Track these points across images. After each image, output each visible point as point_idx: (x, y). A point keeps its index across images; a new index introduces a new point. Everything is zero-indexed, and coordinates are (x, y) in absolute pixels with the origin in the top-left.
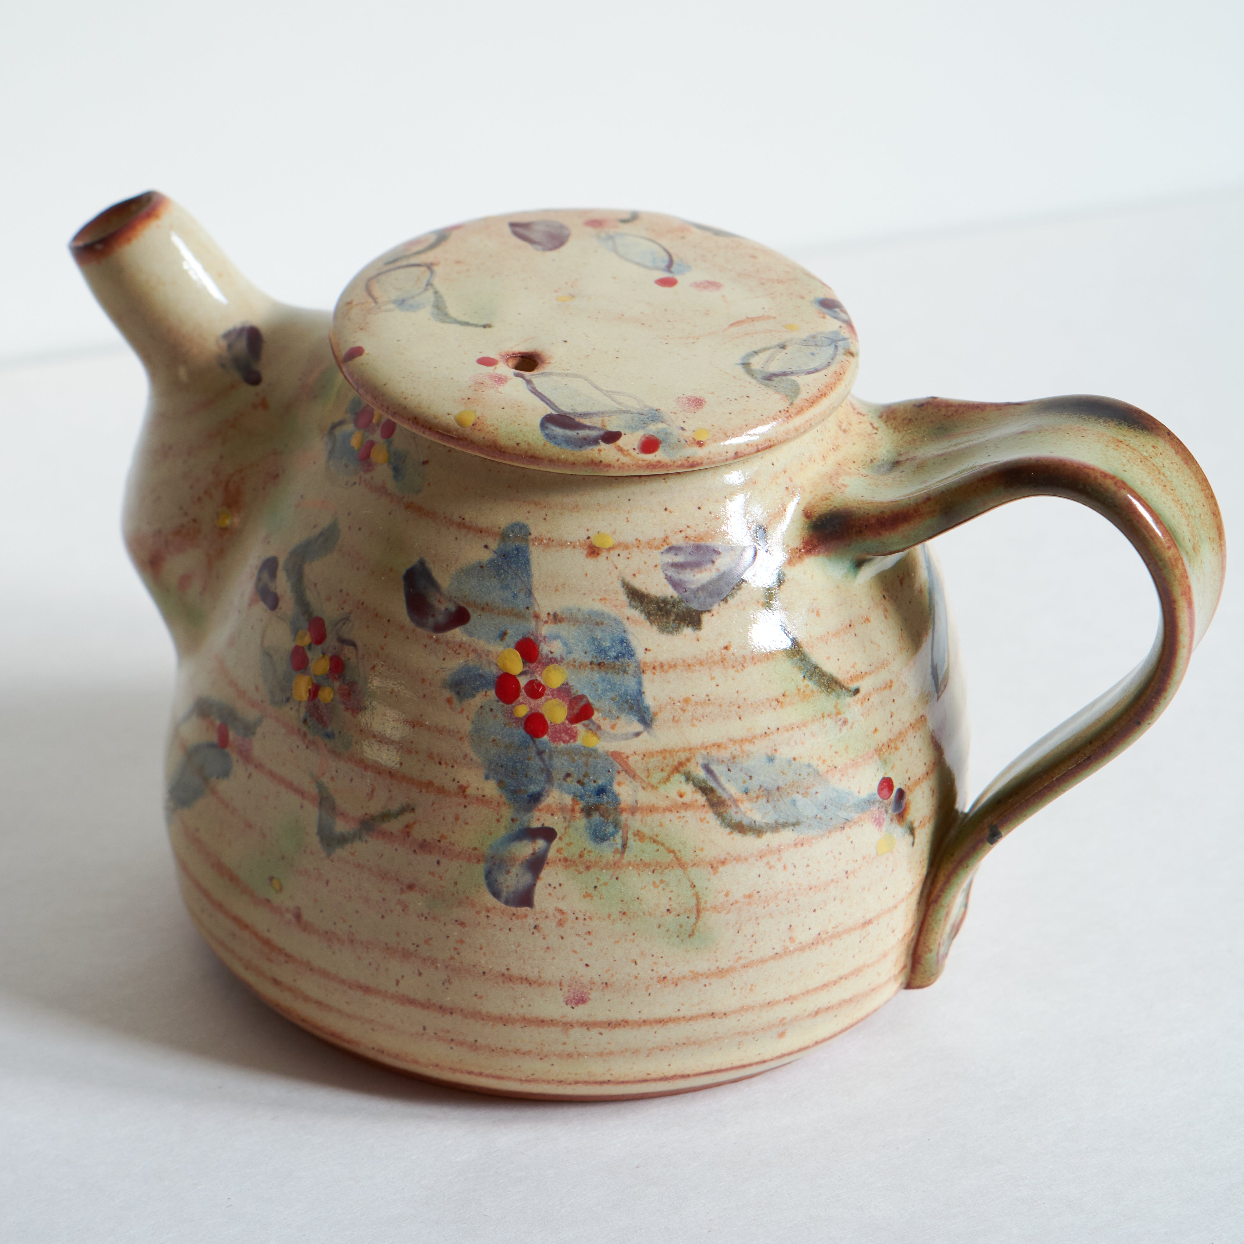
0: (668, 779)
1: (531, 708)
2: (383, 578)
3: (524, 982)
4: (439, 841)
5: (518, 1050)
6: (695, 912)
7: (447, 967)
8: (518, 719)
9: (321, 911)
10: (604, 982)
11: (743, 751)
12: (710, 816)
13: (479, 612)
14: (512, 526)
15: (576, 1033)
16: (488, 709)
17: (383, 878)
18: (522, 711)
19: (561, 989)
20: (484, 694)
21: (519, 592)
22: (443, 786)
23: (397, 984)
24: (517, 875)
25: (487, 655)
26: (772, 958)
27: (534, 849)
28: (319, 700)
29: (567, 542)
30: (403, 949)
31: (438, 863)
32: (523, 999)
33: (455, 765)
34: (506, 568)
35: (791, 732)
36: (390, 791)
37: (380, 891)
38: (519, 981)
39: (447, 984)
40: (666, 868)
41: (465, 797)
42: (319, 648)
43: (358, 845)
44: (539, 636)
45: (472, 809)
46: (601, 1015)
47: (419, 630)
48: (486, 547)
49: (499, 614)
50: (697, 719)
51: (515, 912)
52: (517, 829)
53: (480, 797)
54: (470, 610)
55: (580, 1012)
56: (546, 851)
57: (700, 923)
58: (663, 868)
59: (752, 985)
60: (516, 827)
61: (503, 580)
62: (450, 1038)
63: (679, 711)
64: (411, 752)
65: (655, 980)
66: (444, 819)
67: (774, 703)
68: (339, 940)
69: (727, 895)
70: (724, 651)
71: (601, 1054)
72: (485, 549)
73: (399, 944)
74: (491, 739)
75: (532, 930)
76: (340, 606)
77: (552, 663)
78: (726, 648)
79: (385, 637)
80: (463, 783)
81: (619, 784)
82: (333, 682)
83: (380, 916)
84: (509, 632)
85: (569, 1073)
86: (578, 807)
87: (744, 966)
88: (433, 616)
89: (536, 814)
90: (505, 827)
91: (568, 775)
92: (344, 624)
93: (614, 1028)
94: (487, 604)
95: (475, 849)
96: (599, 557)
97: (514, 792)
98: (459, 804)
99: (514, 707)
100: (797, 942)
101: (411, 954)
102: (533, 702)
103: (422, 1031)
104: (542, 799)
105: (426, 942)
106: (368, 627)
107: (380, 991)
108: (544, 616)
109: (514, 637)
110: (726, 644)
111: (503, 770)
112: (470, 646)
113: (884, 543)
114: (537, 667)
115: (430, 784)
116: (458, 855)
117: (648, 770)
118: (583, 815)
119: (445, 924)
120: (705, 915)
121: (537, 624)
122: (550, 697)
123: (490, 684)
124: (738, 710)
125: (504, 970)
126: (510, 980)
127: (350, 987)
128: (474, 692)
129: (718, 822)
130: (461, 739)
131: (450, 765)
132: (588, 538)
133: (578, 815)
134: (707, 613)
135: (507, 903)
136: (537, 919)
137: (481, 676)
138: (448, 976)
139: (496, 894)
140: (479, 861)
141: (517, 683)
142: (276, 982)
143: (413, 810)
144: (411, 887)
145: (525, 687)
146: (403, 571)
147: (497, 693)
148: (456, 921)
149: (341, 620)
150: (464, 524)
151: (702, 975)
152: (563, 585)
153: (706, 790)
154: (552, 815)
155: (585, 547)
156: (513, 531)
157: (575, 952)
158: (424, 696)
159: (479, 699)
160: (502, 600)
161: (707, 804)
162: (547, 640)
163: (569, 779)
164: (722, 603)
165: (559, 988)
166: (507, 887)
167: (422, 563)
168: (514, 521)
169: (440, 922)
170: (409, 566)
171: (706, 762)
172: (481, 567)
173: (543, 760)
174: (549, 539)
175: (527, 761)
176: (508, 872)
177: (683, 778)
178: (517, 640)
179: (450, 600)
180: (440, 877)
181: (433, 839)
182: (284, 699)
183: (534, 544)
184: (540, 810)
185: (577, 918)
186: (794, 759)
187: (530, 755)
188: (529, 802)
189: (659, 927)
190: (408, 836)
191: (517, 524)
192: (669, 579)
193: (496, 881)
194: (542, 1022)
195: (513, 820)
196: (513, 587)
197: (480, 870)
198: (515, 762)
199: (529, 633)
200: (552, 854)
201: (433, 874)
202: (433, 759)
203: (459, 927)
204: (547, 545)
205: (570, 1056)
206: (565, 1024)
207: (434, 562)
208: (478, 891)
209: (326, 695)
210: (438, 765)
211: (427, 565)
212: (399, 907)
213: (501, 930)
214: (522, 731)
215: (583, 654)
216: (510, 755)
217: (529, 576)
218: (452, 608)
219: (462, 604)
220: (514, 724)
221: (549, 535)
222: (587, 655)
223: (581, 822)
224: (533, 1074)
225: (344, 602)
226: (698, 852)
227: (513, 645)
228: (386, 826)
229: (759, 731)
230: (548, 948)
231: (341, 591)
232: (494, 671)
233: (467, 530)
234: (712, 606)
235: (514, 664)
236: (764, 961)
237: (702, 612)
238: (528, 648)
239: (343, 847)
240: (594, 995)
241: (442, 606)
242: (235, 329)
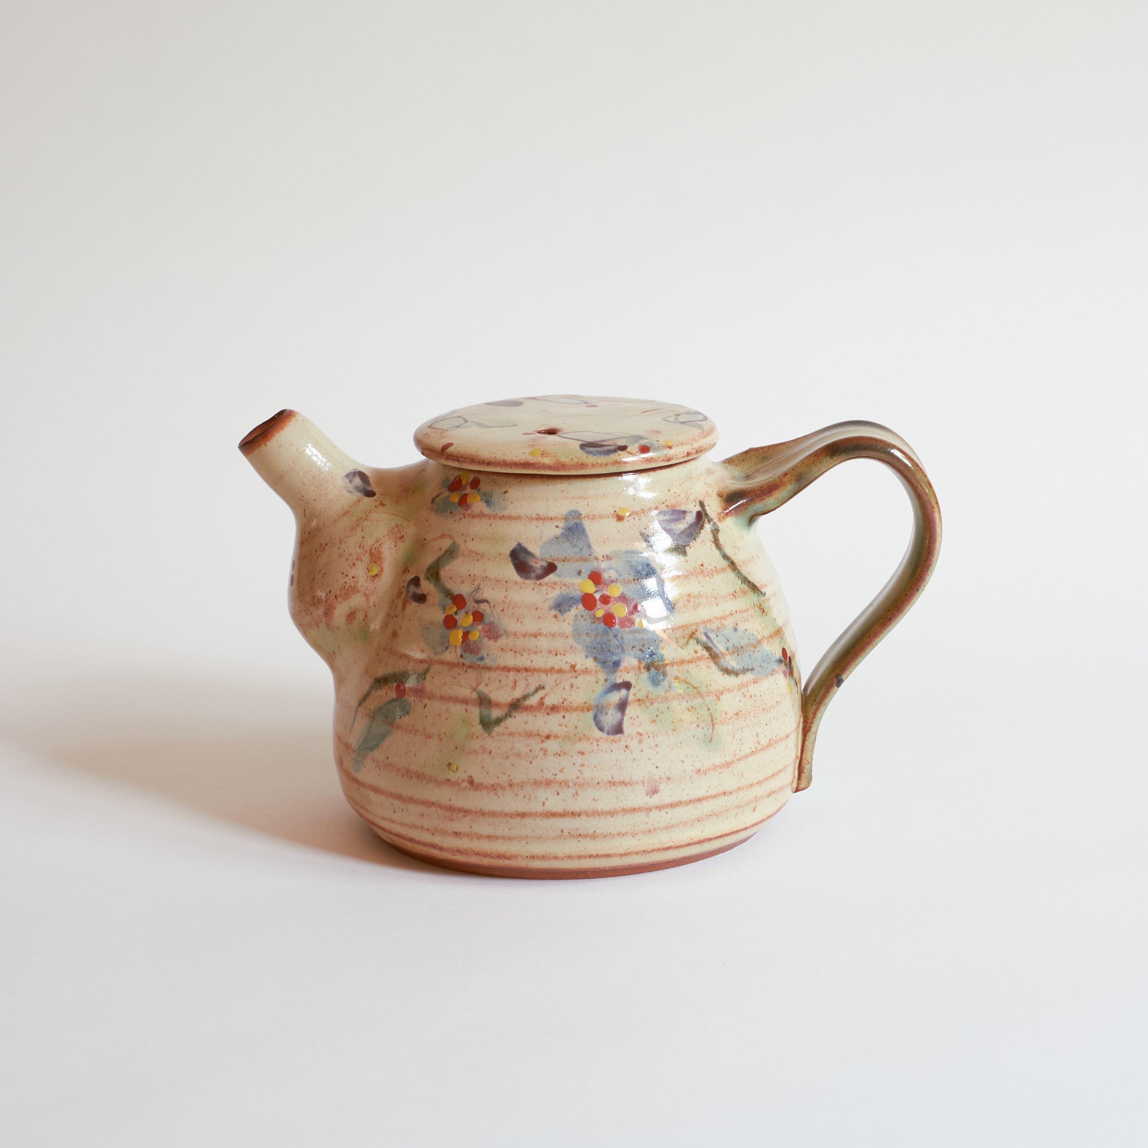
0: (688, 643)
1: (605, 610)
2: (496, 560)
3: (622, 784)
4: (563, 703)
5: (620, 833)
6: (711, 725)
7: (575, 785)
8: (598, 619)
9: (488, 773)
10: (667, 777)
11: (722, 624)
12: (712, 665)
13: (562, 563)
14: (570, 512)
15: (654, 814)
16: (580, 616)
17: (529, 737)
18: (600, 613)
19: (643, 786)
20: (576, 607)
21: (583, 547)
22: (561, 668)
23: (543, 805)
24: (612, 715)
25: (573, 586)
26: (751, 754)
27: (620, 696)
28: (470, 641)
29: (604, 515)
30: (546, 779)
31: (564, 717)
32: (622, 796)
33: (566, 654)
34: (572, 536)
35: (742, 614)
36: (527, 680)
37: (528, 746)
38: (619, 784)
39: (576, 796)
40: (694, 699)
41: (575, 671)
42: (462, 612)
43: (510, 722)
44: (600, 569)
45: (580, 678)
46: (667, 801)
47: (527, 581)
48: (557, 527)
49: (574, 562)
50: (696, 606)
51: (613, 738)
52: (609, 686)
53: (584, 670)
54: (556, 563)
55: (655, 800)
56: (627, 696)
57: (715, 733)
58: (692, 698)
59: (742, 773)
60: (608, 684)
61: (572, 542)
62: (578, 834)
63: (686, 602)
64: (537, 653)
65: (695, 772)
66: (564, 688)
67: (732, 596)
68: (502, 788)
69: (726, 714)
70: (701, 567)
71: (667, 828)
72: (556, 528)
73: (543, 777)
74: (585, 634)
75: (625, 749)
76: (472, 583)
77: (612, 583)
78: (702, 565)
79: (506, 591)
80: (573, 663)
81: (662, 648)
82: (477, 627)
83: (529, 762)
84: (583, 570)
85: (649, 844)
86: (642, 666)
87: (738, 760)
88: (534, 571)
89: (619, 674)
90: (602, 685)
91: (634, 647)
92: (477, 592)
93: (674, 808)
94: (566, 558)
95: (586, 703)
96: (624, 521)
97: (604, 663)
98: (572, 677)
99: (595, 612)
100: (761, 744)
101: (552, 781)
102: (606, 607)
103: (561, 833)
104: (621, 664)
105: (561, 771)
106: (493, 589)
107: (533, 813)
108: (601, 558)
109: (586, 573)
110: (701, 564)
111: (596, 650)
112: (561, 583)
113: (766, 504)
114: (604, 587)
115: (552, 670)
116: (576, 710)
117: (677, 638)
118: (646, 670)
119: (572, 756)
120: (717, 727)
121: (598, 563)
122: (615, 602)
123: (578, 601)
124: (716, 600)
125: (610, 779)
126: (614, 785)
127: (512, 817)
128: (570, 608)
129: (716, 668)
130: (567, 637)
131: (563, 654)
132: (615, 511)
133: (642, 670)
134: (688, 546)
135: (608, 734)
136: (627, 741)
137: (572, 598)
138: (576, 790)
139: (601, 729)
140: (588, 710)
141: (594, 597)
142: (456, 834)
143: (543, 688)
144: (548, 737)
145: (599, 599)
146: (508, 552)
147: (584, 606)
148: (579, 752)
149: (474, 591)
150: (540, 518)
151: (718, 766)
152: (608, 539)
153: (708, 648)
154: (628, 673)
155: (615, 516)
156: (571, 515)
157: (649, 759)
158: (539, 617)
159: (574, 611)
160: (574, 553)
161: (709, 657)
162: (605, 570)
163: (634, 649)
164: (694, 541)
165: (642, 784)
166: (607, 723)
167: (519, 545)
168: (570, 510)
169: (568, 755)
170: (511, 549)
171: (705, 631)
172: (557, 538)
173: (618, 640)
174: (593, 515)
175: (608, 643)
176: (607, 714)
177: (695, 642)
178: (588, 574)
179: (543, 560)
180: (566, 726)
181: (559, 702)
182: (444, 649)
183: (585, 520)
184: (621, 671)
185: (649, 737)
186: (746, 630)
187: (610, 638)
188: (614, 667)
189: (694, 737)
190: (543, 705)
191: (572, 511)
192: (664, 529)
193: (600, 721)
194: (634, 810)
195: (606, 680)
196: (579, 545)
197: (590, 715)
198: (602, 645)
199: (594, 569)
200: (631, 698)
201: (561, 725)
202: (552, 653)
203: (581, 756)
204: (593, 519)
205: (650, 831)
206: (647, 809)
207: (527, 543)
208: (590, 730)
209: (475, 635)
210: (556, 656)
211: (523, 545)
212: (541, 753)
213: (606, 752)
214: (602, 625)
215: (628, 575)
216: (598, 641)
217: (586, 537)
218: (545, 564)
219: (551, 561)
220: (597, 622)
221: (593, 513)
222: (630, 575)
223: (645, 675)
224: (629, 849)
225: (474, 580)
226: (709, 687)
227: (587, 577)
228: (528, 702)
229: (728, 613)
230: (634, 759)
231: (470, 575)
232: (578, 594)
233: (542, 521)
234: (689, 542)
235: (590, 588)
236: (746, 756)
237: (685, 546)
238: (596, 577)
239: (499, 726)
240: (662, 787)
241: (538, 565)
242: (350, 473)
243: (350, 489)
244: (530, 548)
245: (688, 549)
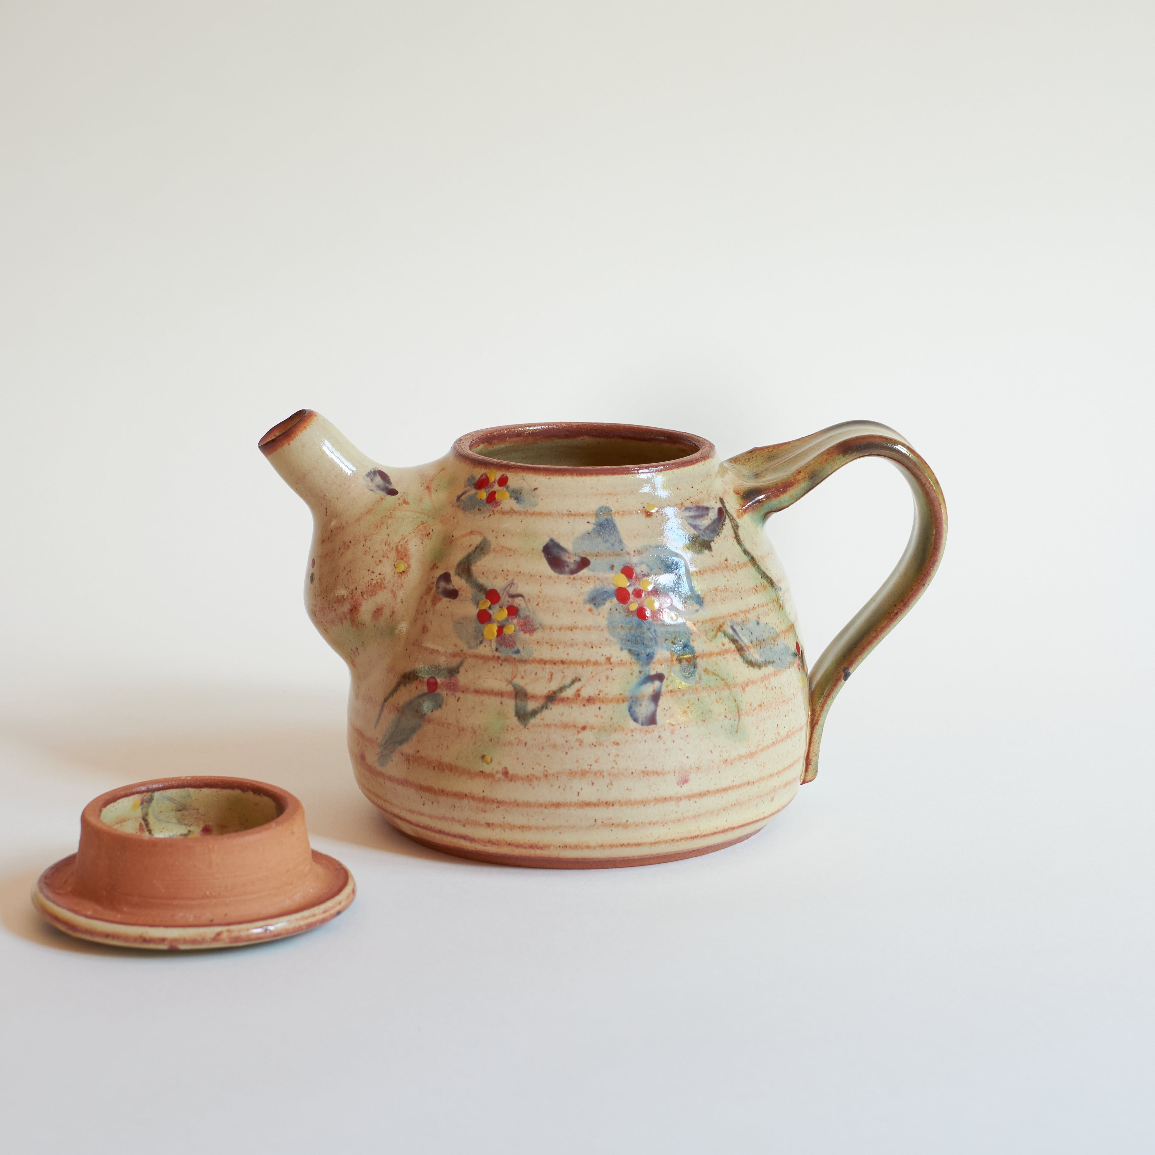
0: (716, 636)
1: (639, 604)
2: (529, 555)
3: (655, 774)
4: (599, 695)
5: (651, 822)
6: (738, 716)
7: (610, 775)
8: (632, 612)
9: (523, 764)
10: (697, 767)
11: (746, 618)
12: (738, 657)
13: (595, 558)
14: (600, 508)
15: (683, 803)
16: (614, 610)
17: (565, 728)
18: (634, 606)
19: (675, 775)
20: (610, 601)
21: (615, 542)
22: (596, 661)
23: (578, 795)
24: (646, 706)
25: (606, 580)
26: (772, 745)
27: (654, 688)
28: (505, 634)
29: (633, 511)
30: (582, 770)
31: (600, 708)
32: (654, 786)
33: (601, 646)
34: (603, 531)
35: (763, 608)
36: (563, 673)
37: (564, 737)
38: (652, 774)
39: (610, 786)
40: (722, 690)
41: (611, 664)
42: (497, 606)
43: (546, 713)
44: (632, 563)
45: (616, 670)
46: (696, 790)
47: (561, 576)
48: (588, 522)
49: (606, 556)
50: (723, 600)
51: (647, 729)
52: (643, 677)
53: (620, 662)
54: (589, 558)
55: (685, 789)
56: (660, 688)
57: (741, 724)
58: (720, 690)
59: (764, 763)
60: (642, 676)
61: (603, 538)
62: (611, 823)
63: (714, 595)
64: (573, 645)
65: (722, 762)
66: (599, 680)
67: (754, 590)
68: (537, 778)
69: (751, 705)
70: (726, 562)
71: (695, 817)
72: (588, 524)
73: (578, 767)
74: (620, 627)
75: (657, 739)
76: (505, 578)
77: (644, 577)
78: (726, 560)
79: (541, 586)
80: (608, 655)
81: (693, 641)
82: (512, 621)
83: (565, 753)
84: (615, 565)
85: (678, 833)
86: (674, 658)
87: (761, 751)
88: (568, 566)
89: (652, 666)
90: (636, 677)
91: (666, 640)
92: (511, 587)
93: (702, 797)
94: (598, 553)
95: (621, 694)
96: (652, 517)
97: (638, 655)
98: (608, 669)
99: (629, 605)
100: (781, 735)
101: (587, 772)
102: (639, 600)
103: (594, 823)
104: (655, 656)
105: (596, 761)
106: (527, 584)
107: (567, 803)
108: (632, 553)
109: (618, 567)
110: (725, 558)
111: (630, 643)
112: (595, 577)
113: (781, 501)
114: (636, 581)
115: (588, 662)
116: (611, 701)
117: (706, 631)
118: (677, 662)
119: (607, 747)
120: (742, 717)
121: (630, 558)
122: (647, 596)
123: (612, 595)
124: (740, 594)
125: (643, 769)
126: (647, 774)
127: (546, 808)
128: (604, 602)
129: (742, 660)
130: (602, 630)
131: (599, 647)
132: (644, 507)
133: (675, 662)
134: (712, 542)
135: (642, 724)
136: (660, 731)
137: (606, 592)
138: (611, 780)
139: (636, 720)
140: (623, 701)
141: (627, 592)
142: (488, 825)
143: (580, 680)
144: (584, 728)
145: (633, 593)
146: (541, 548)
147: (618, 599)
148: (614, 743)
149: (507, 586)
150: (571, 514)
151: (743, 757)
152: (638, 534)
153: (734, 641)
154: (661, 665)
155: (644, 512)
156: (601, 511)
157: (681, 750)
158: (574, 611)
159: (608, 605)
160: (607, 548)
161: (736, 649)
162: (637, 565)
163: (666, 642)
164: (717, 536)
165: (674, 775)
166: (641, 714)
167: (552, 540)
168: (600, 506)
169: (604, 746)
170: (544, 544)
171: (732, 624)
172: (589, 534)
173: (651, 633)
174: (623, 511)
175: (642, 635)
176: (641, 705)
177: (723, 635)
178: (621, 568)
179: (576, 556)
180: (602, 717)
181: (595, 694)
182: (479, 642)
183: (615, 516)
184: (654, 663)
185: (681, 728)
186: (767, 624)
187: (643, 631)
188: (648, 659)
189: (722, 727)
190: (579, 696)
191: (602, 507)
192: (691, 525)
193: (635, 712)
194: (665, 799)
195: (640, 672)
196: (611, 540)
197: (625, 706)
198: (636, 637)
199: (626, 563)
200: (664, 689)
201: (597, 716)
202: (587, 646)
203: (616, 746)
204: (623, 515)
205: (679, 820)
206: (677, 798)
207: (559, 538)
208: (625, 721)
209: (510, 629)
210: (591, 649)
211: (555, 541)
212: (577, 744)
213: (640, 742)
214: (636, 618)
215: (659, 570)
216: (632, 634)
217: (618, 532)
218: (578, 559)
219: (583, 556)
220: (631, 615)
221: (622, 509)
222: (661, 570)
223: (677, 667)
224: (659, 838)
225: (507, 575)
226: (735, 679)
227: (619, 571)
228: (564, 694)
229: (751, 607)
230: (666, 749)
231: (503, 570)
232: (612, 588)
233: (574, 516)
234: (714, 538)
235: (623, 582)
236: (768, 747)
237: (710, 542)
238: (628, 572)
239: (534, 718)
240: (692, 776)
241: (571, 560)
242: (371, 472)
243: (372, 488)
244: (563, 543)
245: (712, 544)
